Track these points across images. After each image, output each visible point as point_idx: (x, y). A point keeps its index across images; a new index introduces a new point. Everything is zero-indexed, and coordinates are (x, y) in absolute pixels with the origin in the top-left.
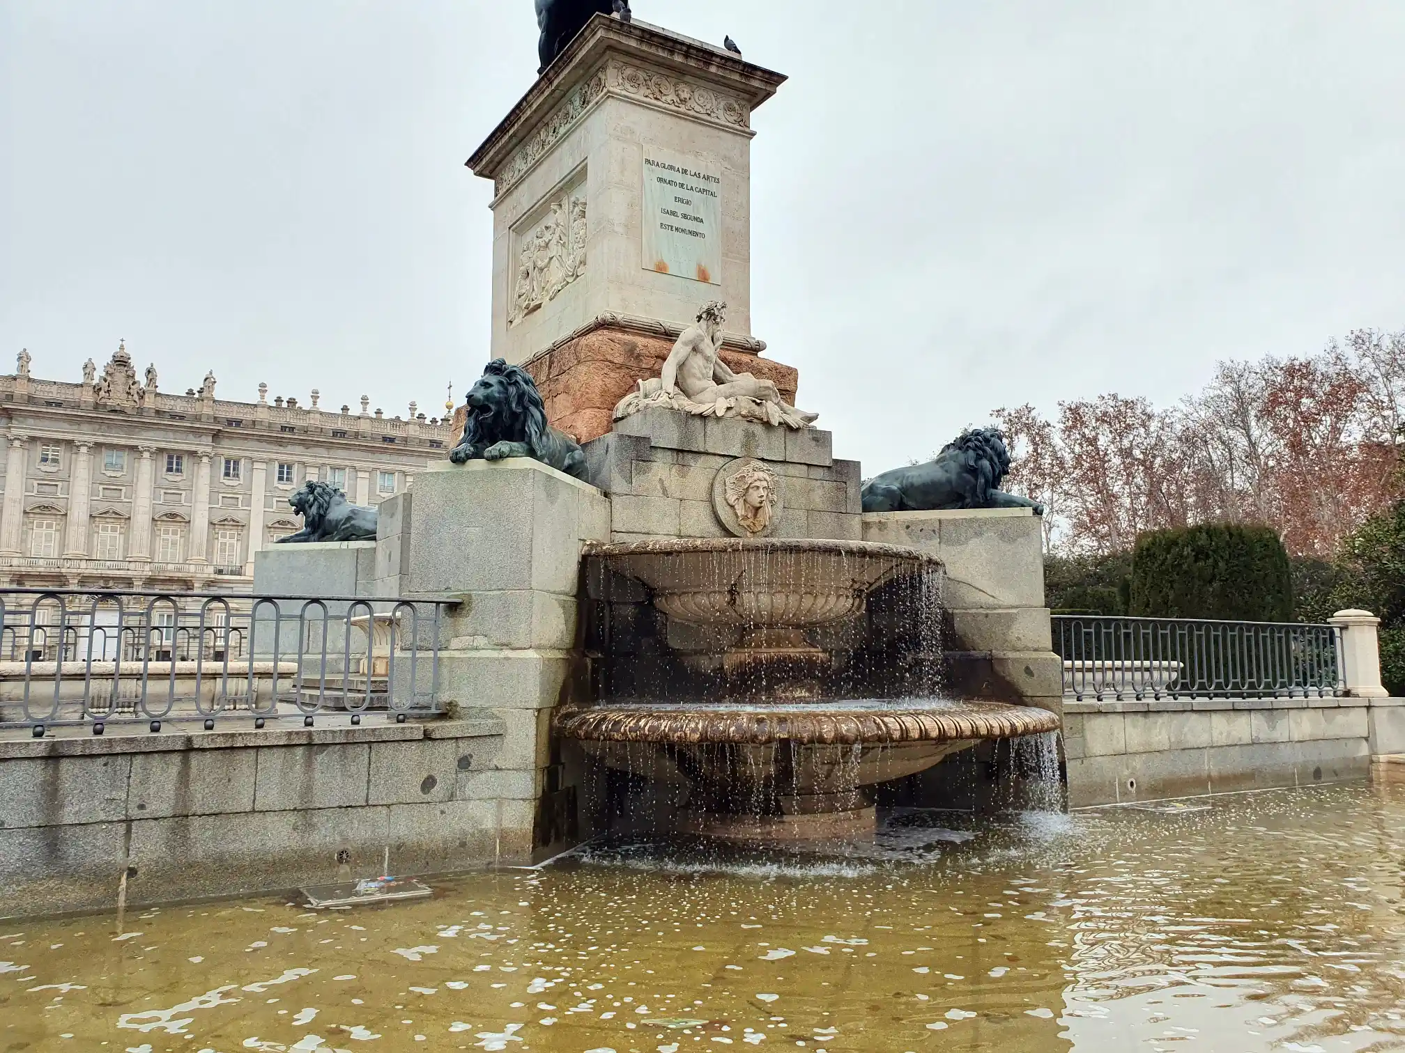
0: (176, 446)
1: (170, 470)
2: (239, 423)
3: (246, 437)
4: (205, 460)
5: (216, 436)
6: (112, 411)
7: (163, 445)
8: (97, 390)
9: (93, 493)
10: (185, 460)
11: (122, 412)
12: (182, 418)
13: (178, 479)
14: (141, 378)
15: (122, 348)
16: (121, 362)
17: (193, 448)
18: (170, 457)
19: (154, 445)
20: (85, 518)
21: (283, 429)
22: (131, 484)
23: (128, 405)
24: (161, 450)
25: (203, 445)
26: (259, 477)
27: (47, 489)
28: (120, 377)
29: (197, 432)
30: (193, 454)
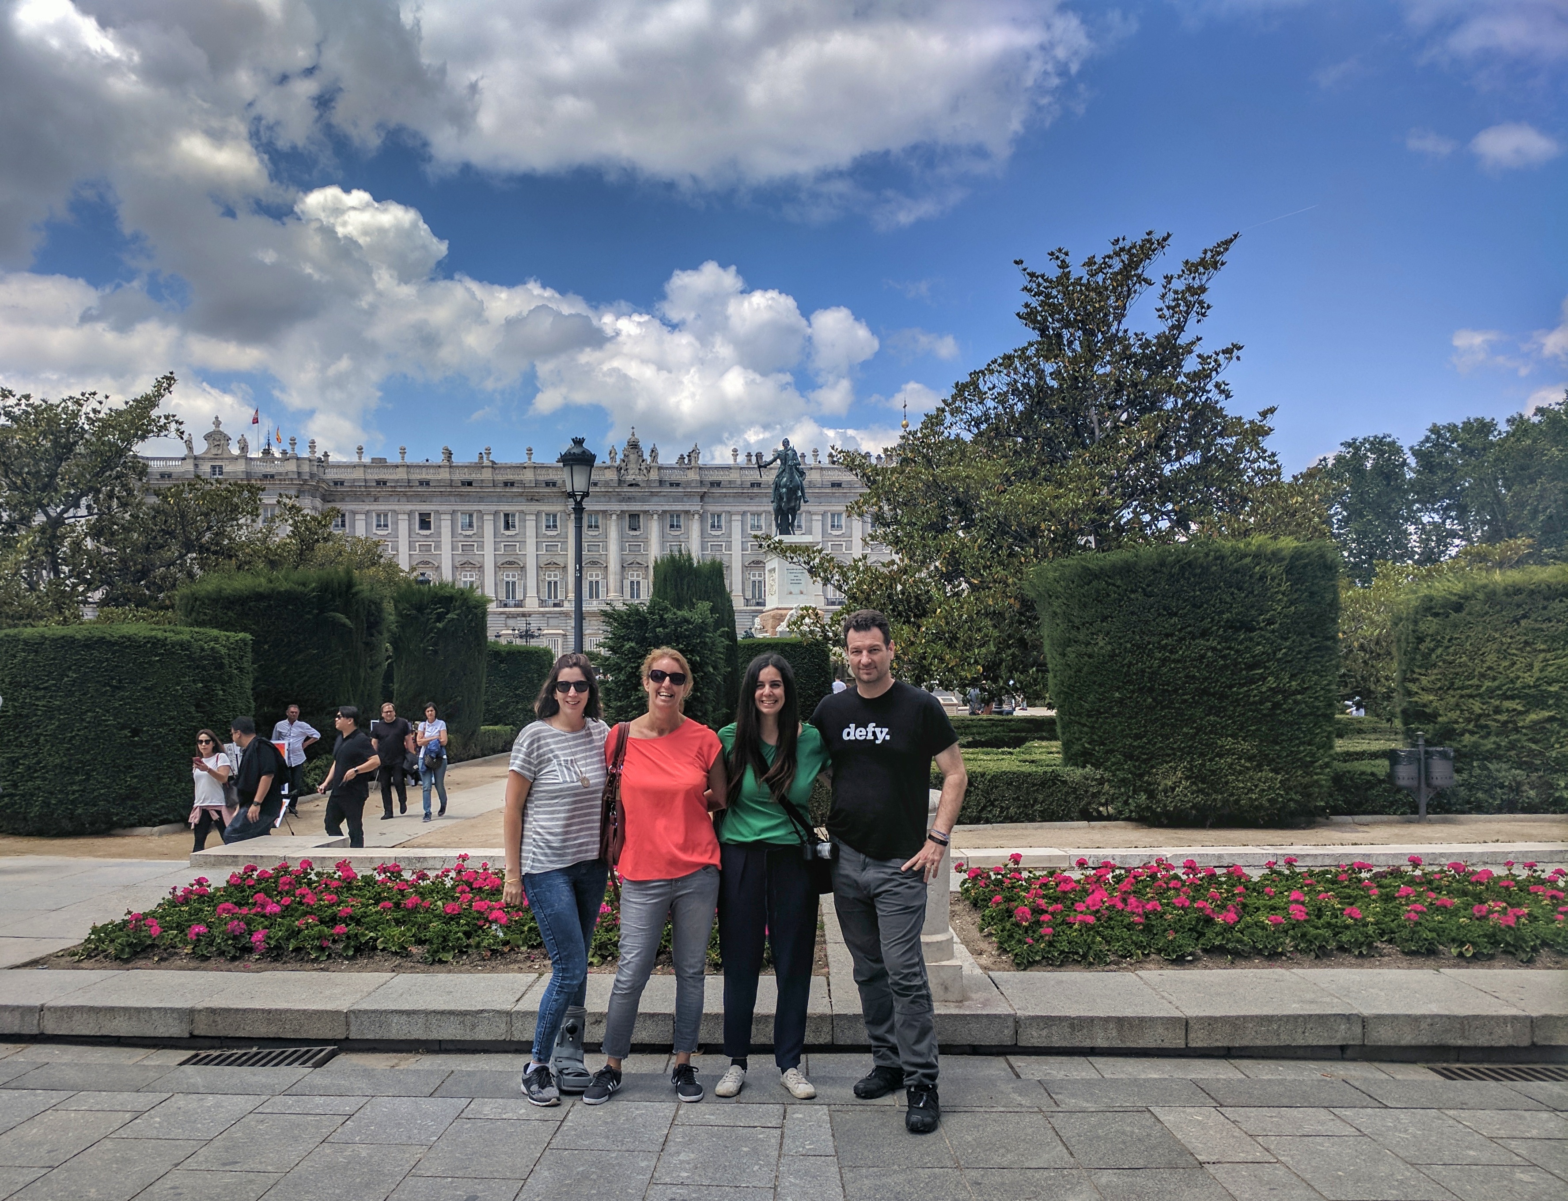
0: (674, 508)
1: (672, 526)
2: (718, 484)
3: (725, 495)
4: (696, 516)
5: (703, 497)
6: (631, 485)
7: (667, 508)
8: (619, 469)
9: (622, 549)
10: (682, 517)
11: (637, 485)
12: (678, 485)
13: (678, 533)
14: (647, 456)
15: (633, 435)
16: (634, 446)
17: (687, 508)
18: (672, 516)
19: (660, 509)
20: (618, 567)
21: (752, 485)
22: (646, 541)
23: (639, 478)
24: (664, 512)
25: (695, 506)
26: (736, 526)
27: (593, 548)
28: (633, 457)
29: (689, 495)
30: (687, 512)
